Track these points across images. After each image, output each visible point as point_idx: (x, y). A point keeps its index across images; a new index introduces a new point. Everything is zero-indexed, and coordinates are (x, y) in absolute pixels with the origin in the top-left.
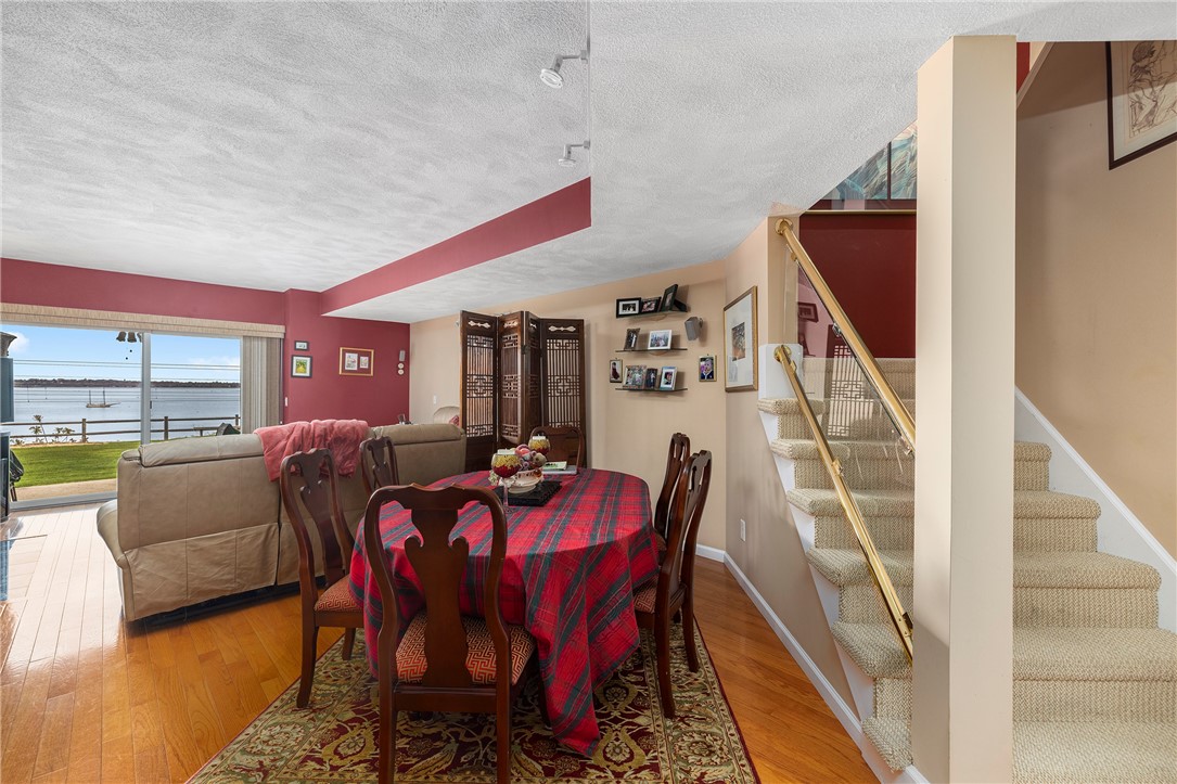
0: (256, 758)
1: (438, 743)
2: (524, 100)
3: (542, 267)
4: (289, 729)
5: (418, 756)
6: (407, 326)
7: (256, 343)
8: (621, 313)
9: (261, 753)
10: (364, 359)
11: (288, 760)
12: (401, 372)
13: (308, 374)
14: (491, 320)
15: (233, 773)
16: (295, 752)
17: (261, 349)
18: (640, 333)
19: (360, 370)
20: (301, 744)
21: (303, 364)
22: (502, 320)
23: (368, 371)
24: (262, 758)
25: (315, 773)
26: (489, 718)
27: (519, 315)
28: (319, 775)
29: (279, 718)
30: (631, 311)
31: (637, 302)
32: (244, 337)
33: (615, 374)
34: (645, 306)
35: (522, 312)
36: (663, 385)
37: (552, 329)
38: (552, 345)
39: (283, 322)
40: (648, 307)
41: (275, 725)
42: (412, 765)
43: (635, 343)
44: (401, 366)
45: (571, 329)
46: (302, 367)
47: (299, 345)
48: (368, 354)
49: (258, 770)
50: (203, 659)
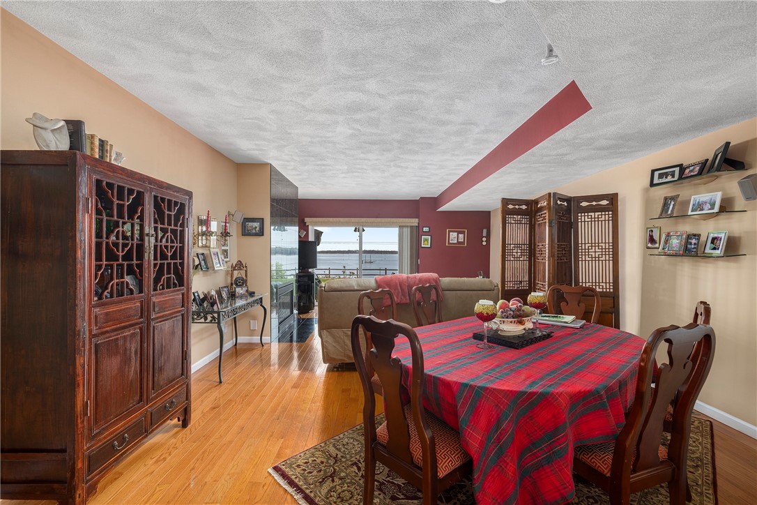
0: (337, 452)
1: (420, 494)
2: (501, 25)
3: (566, 155)
4: (356, 443)
5: (405, 495)
6: (489, 213)
7: (405, 229)
8: (656, 181)
9: (339, 450)
10: (461, 236)
11: (347, 460)
12: (484, 243)
13: (429, 246)
14: (527, 202)
15: (325, 454)
16: (351, 457)
17: (407, 231)
18: (679, 199)
19: (458, 243)
20: (356, 454)
21: (427, 240)
22: (536, 202)
23: (463, 243)
24: (338, 453)
25: (354, 474)
26: (459, 495)
27: (547, 197)
28: (355, 476)
29: (355, 435)
30: (670, 179)
31: (677, 170)
32: (400, 226)
33: (652, 240)
34: (687, 171)
35: (550, 194)
36: (708, 250)
37: (584, 204)
38: (583, 218)
39: (417, 216)
40: (691, 171)
41: (352, 438)
42: (399, 499)
43: (671, 209)
44: (484, 239)
45: (604, 202)
46: (426, 242)
47: (426, 229)
48: (463, 233)
49: (334, 458)
50: (343, 391)
